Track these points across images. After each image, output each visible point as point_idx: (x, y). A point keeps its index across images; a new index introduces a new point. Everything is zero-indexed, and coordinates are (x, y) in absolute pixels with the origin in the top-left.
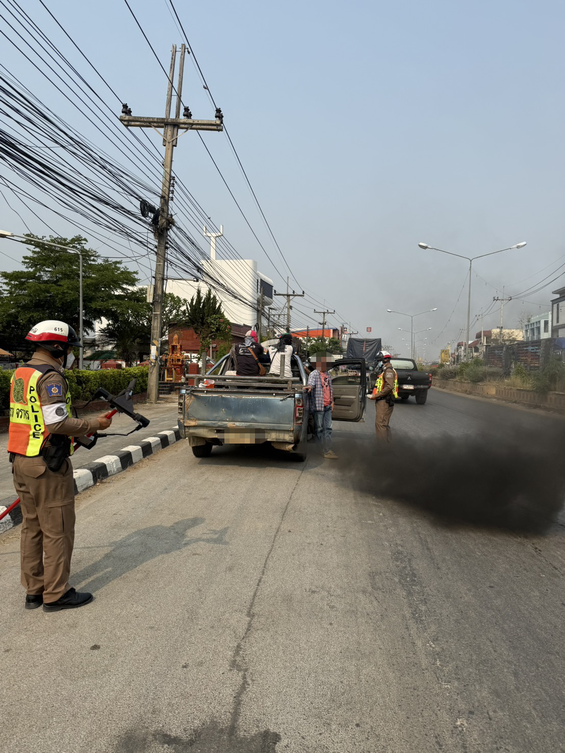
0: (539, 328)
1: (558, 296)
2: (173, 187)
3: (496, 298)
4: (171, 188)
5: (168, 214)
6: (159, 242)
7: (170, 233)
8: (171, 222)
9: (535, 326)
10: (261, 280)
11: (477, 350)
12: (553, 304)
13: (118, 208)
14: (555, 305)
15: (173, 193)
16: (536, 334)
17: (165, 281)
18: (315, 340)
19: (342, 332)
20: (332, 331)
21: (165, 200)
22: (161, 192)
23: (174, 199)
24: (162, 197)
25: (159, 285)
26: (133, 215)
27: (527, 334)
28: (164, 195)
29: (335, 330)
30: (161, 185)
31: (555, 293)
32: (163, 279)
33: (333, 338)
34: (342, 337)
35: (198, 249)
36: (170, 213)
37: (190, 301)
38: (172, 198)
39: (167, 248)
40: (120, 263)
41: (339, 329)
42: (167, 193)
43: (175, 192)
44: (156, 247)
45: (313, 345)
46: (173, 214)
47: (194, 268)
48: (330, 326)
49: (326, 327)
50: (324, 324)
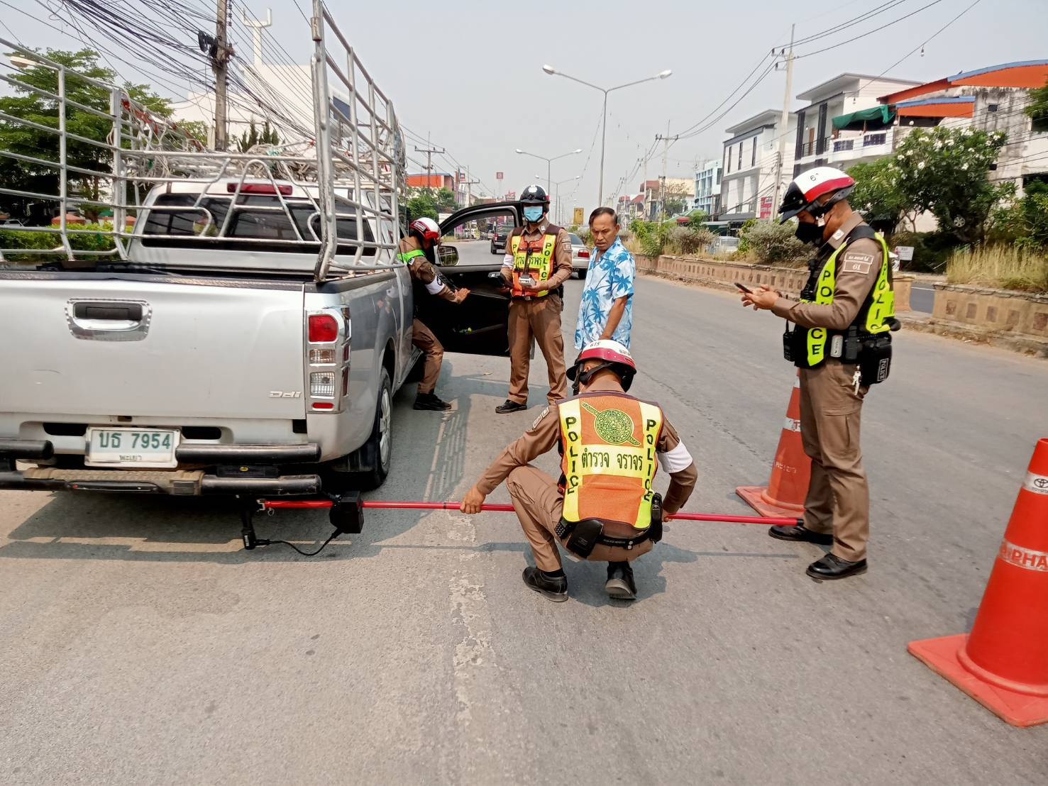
0: (710, 179)
1: (732, 136)
2: (231, 9)
3: (659, 137)
4: (228, 11)
5: (226, 43)
6: (218, 78)
7: (230, 66)
8: (230, 52)
9: (707, 176)
10: (334, 98)
11: (640, 208)
12: (725, 147)
13: (179, 46)
14: (728, 148)
15: (230, 16)
16: (707, 186)
17: (227, 124)
18: (418, 191)
19: (458, 181)
20: (442, 178)
21: (221, 25)
22: (216, 16)
23: (233, 24)
24: (219, 23)
25: (221, 130)
26: (192, 50)
27: (697, 187)
28: (220, 20)
29: (447, 177)
30: (215, 9)
31: (728, 131)
32: (225, 121)
33: (444, 189)
34: (457, 187)
35: (260, 80)
36: (228, 42)
37: (241, 138)
38: (230, 23)
39: (227, 84)
40: (147, 87)
41: (454, 175)
42: (224, 18)
43: (233, 15)
44: (214, 83)
45: (415, 200)
46: (233, 43)
47: (256, 102)
48: (439, 171)
49: (432, 172)
50: (429, 168)
